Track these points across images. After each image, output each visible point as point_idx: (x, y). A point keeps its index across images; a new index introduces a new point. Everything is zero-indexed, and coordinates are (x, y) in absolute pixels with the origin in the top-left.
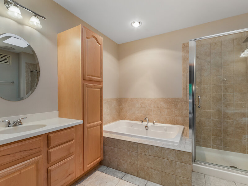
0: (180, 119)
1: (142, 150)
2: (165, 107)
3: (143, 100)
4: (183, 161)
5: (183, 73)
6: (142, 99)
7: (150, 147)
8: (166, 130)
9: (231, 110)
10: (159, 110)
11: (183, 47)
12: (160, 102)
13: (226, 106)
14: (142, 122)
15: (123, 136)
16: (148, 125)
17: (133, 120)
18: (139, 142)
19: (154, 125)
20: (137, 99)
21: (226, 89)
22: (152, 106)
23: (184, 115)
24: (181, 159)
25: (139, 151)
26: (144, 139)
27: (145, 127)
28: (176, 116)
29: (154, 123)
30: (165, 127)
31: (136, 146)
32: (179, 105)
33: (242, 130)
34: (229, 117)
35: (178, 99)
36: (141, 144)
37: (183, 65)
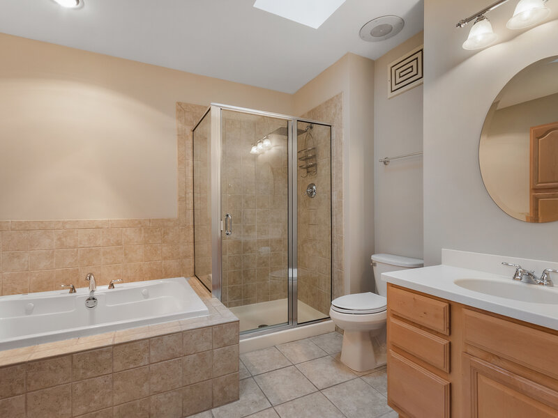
0: (173, 264)
1: (127, 358)
2: (137, 242)
3: (67, 226)
4: (226, 342)
5: (179, 164)
6: (64, 223)
7: (152, 343)
8: (146, 296)
9: (254, 237)
10: (121, 248)
11: (178, 110)
12: (124, 229)
13: (247, 231)
14: (73, 290)
15: (42, 346)
16: (96, 294)
17: (25, 292)
18: (116, 342)
19: (112, 290)
20: (42, 222)
21: (246, 202)
22: (100, 242)
23: (181, 255)
24: (223, 339)
25: (118, 365)
26: (123, 330)
27: (84, 302)
28: (165, 258)
29: (112, 286)
30: (143, 288)
31: (109, 355)
32: (171, 234)
33: (265, 266)
34: (250, 248)
35: (169, 220)
36: (124, 346)
37: (178, 147)
